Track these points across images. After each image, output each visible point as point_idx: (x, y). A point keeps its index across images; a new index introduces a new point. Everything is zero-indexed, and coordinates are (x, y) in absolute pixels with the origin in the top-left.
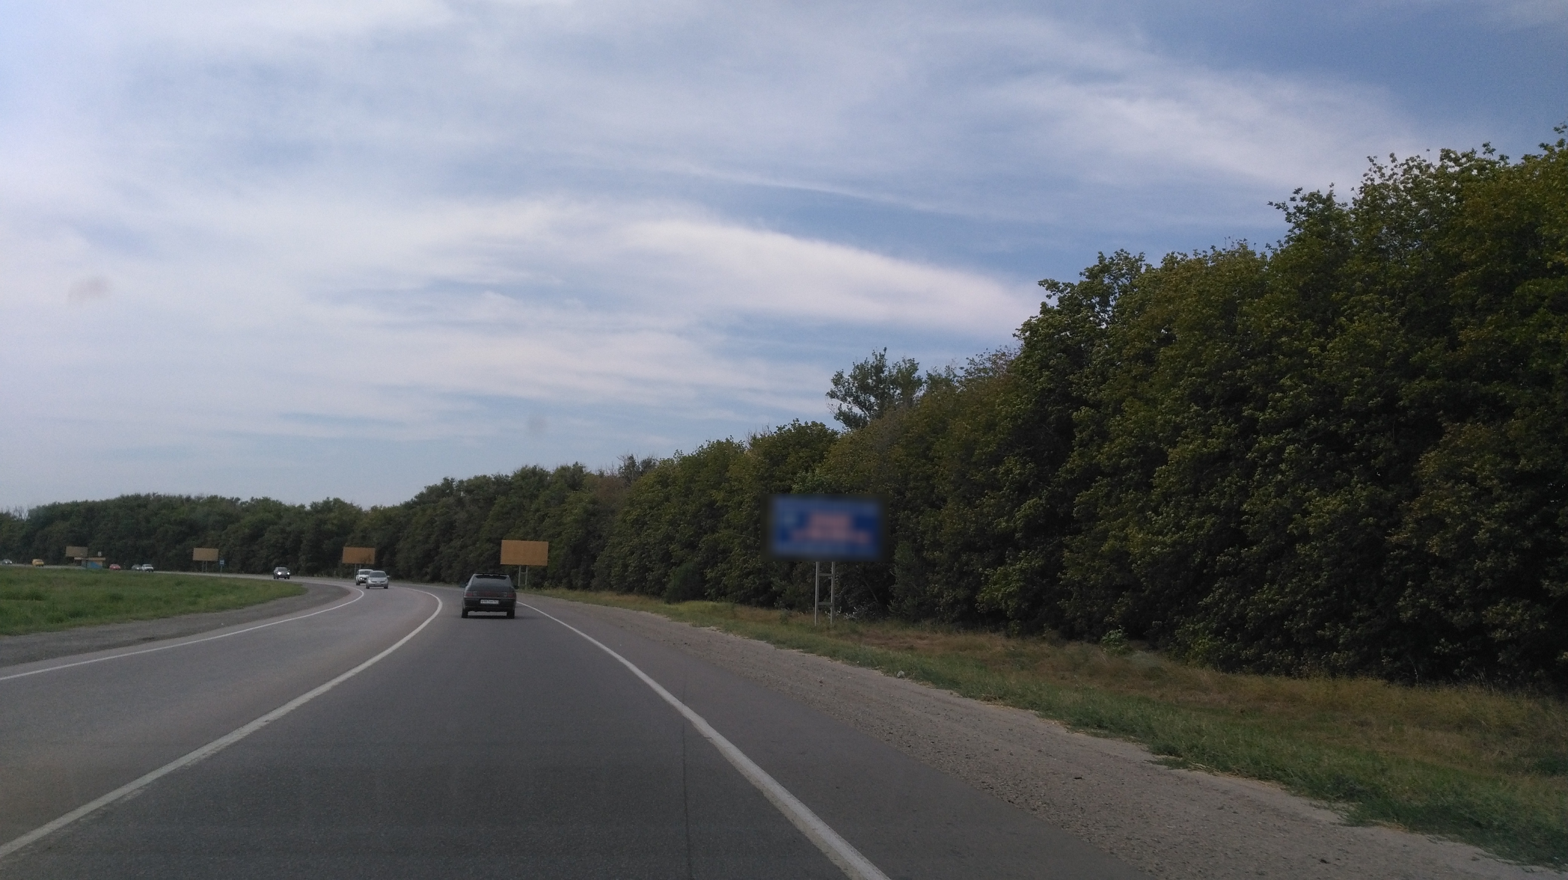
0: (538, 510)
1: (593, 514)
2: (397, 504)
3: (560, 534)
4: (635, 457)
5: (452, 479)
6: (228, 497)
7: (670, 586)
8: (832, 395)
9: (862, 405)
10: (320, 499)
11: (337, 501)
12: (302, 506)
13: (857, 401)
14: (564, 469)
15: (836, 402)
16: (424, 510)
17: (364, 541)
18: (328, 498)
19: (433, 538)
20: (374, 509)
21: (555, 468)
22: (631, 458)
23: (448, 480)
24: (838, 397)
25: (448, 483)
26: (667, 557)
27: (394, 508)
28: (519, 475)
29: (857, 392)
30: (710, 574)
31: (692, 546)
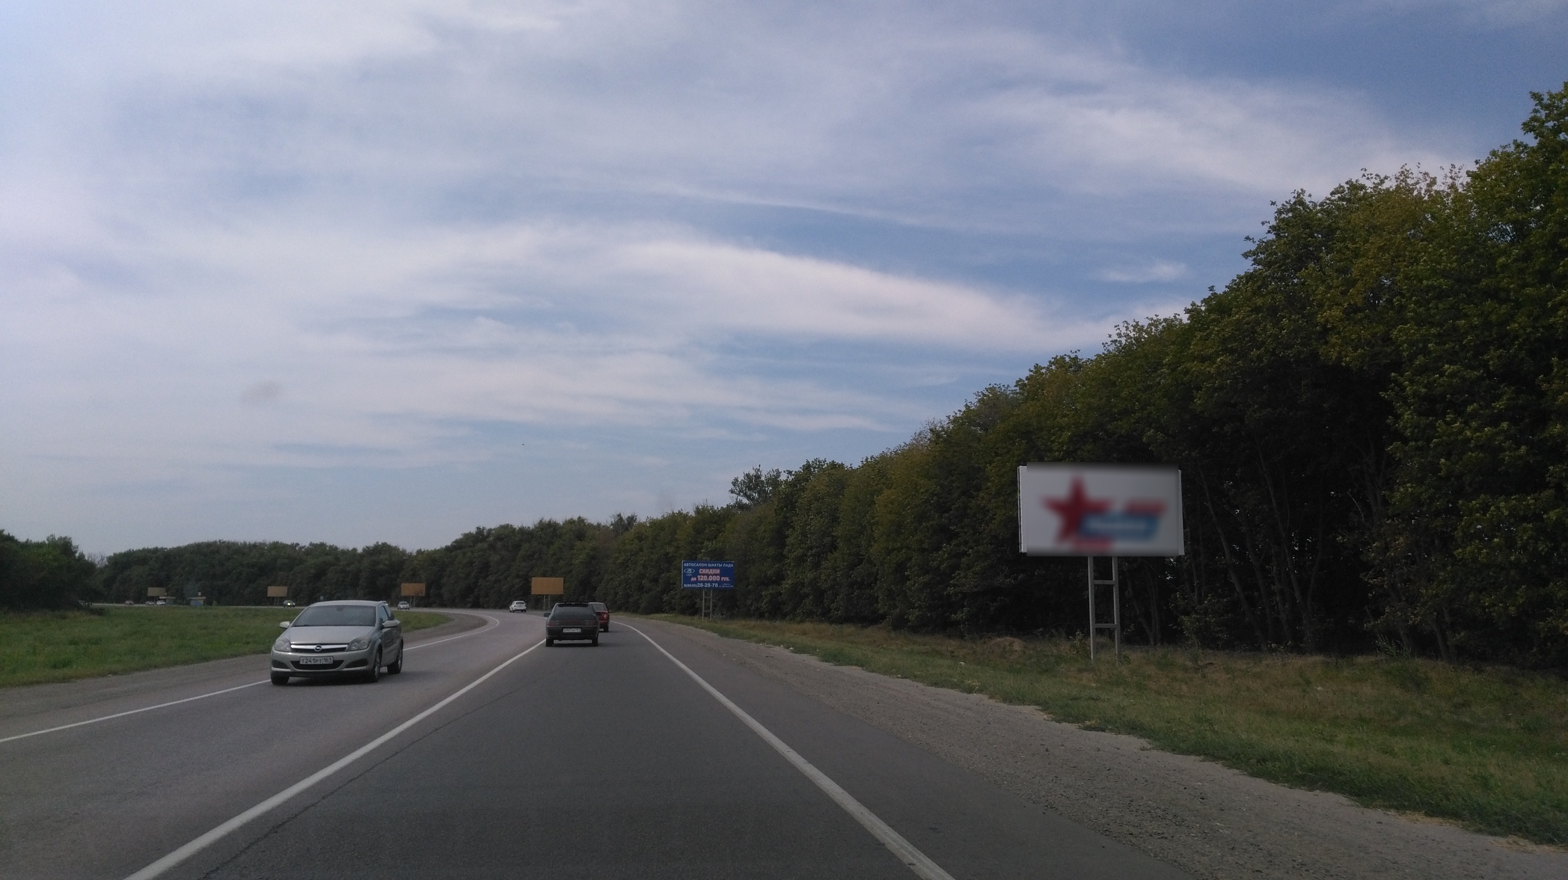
0: (554, 554)
1: (593, 558)
2: (438, 546)
3: (570, 571)
4: (622, 515)
5: (483, 528)
6: (289, 543)
7: (642, 606)
8: (732, 492)
9: (748, 497)
10: (371, 543)
11: (384, 544)
12: (355, 550)
13: (745, 495)
14: (571, 522)
15: (735, 496)
16: (464, 553)
17: (413, 577)
18: (377, 542)
19: (473, 574)
20: (419, 552)
21: (564, 520)
22: (619, 515)
23: (480, 529)
24: (735, 493)
25: (480, 531)
26: (641, 588)
27: (436, 552)
28: (538, 528)
29: (746, 490)
30: (665, 598)
31: (655, 581)
